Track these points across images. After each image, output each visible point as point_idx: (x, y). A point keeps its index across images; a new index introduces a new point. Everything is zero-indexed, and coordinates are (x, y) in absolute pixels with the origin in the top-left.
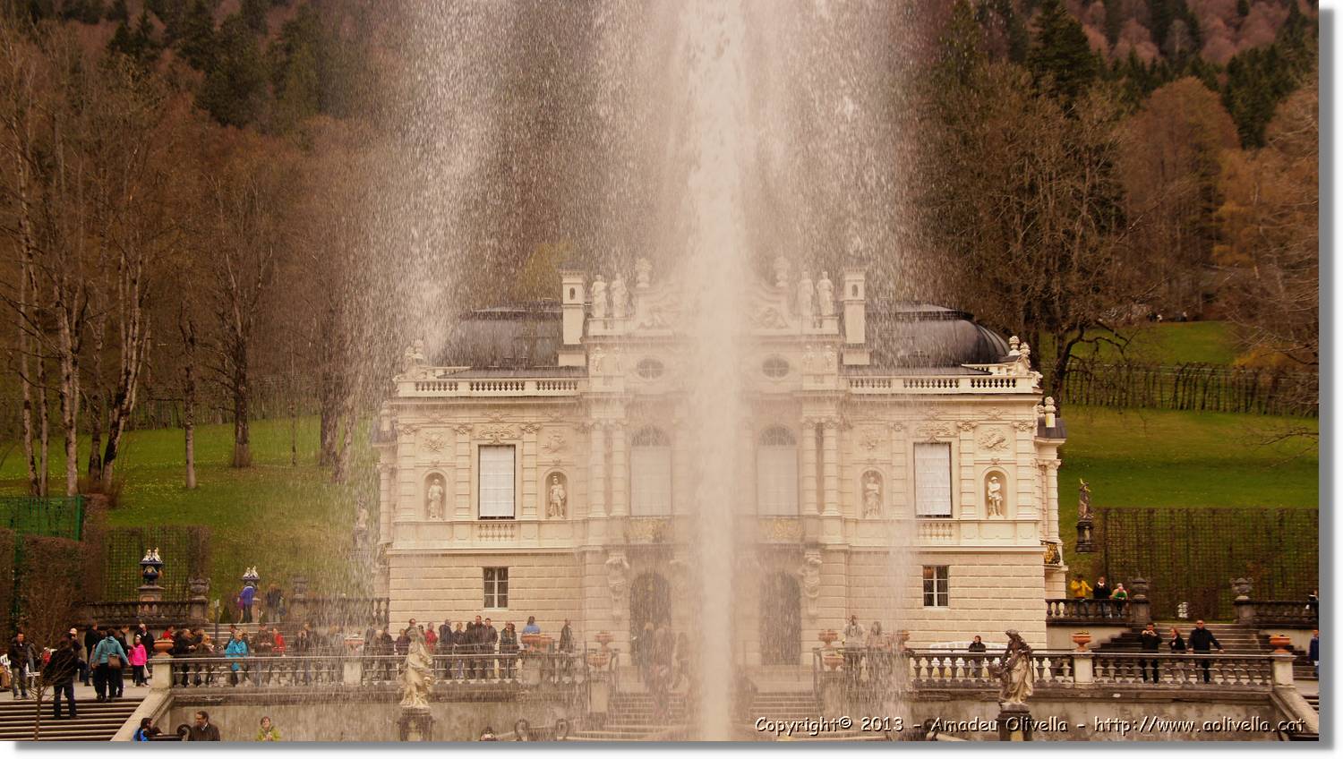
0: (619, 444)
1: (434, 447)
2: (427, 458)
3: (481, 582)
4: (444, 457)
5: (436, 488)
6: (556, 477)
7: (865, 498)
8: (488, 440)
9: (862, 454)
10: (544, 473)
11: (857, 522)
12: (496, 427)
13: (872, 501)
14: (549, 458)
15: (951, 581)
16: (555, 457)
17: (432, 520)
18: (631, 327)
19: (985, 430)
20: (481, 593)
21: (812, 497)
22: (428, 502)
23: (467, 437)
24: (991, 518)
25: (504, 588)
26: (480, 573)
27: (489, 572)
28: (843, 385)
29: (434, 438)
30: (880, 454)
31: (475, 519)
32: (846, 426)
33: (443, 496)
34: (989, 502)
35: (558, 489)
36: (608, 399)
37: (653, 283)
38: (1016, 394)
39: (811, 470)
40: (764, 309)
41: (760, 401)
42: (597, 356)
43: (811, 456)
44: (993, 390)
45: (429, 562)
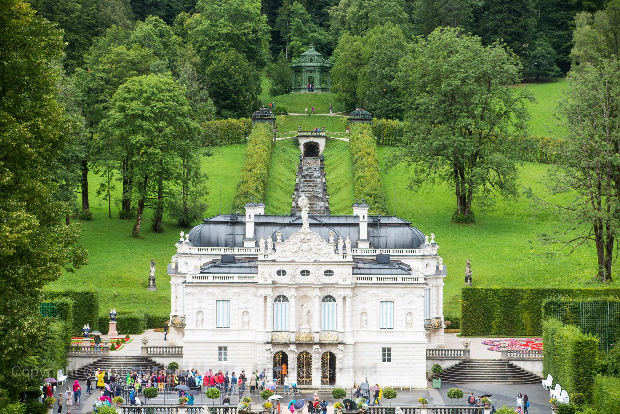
0: (270, 301)
1: (200, 301)
2: (197, 305)
3: (217, 352)
4: (203, 305)
5: (200, 317)
6: (246, 312)
7: (361, 322)
8: (220, 299)
9: (360, 306)
10: (241, 311)
11: (358, 331)
12: (223, 293)
13: (363, 323)
14: (243, 306)
15: (392, 354)
16: (245, 305)
17: (198, 329)
18: (274, 257)
19: (407, 297)
20: (217, 356)
21: (341, 324)
22: (197, 321)
23: (212, 297)
25: (226, 354)
26: (217, 349)
27: (220, 348)
28: (355, 280)
29: (199, 297)
30: (367, 306)
31: (215, 328)
32: (355, 295)
33: (203, 319)
35: (246, 317)
36: (265, 286)
37: (283, 240)
38: (418, 284)
39: (340, 314)
40: (325, 251)
41: (322, 287)
42: (261, 269)
43: (340, 308)
44: (410, 282)
45: (197, 344)
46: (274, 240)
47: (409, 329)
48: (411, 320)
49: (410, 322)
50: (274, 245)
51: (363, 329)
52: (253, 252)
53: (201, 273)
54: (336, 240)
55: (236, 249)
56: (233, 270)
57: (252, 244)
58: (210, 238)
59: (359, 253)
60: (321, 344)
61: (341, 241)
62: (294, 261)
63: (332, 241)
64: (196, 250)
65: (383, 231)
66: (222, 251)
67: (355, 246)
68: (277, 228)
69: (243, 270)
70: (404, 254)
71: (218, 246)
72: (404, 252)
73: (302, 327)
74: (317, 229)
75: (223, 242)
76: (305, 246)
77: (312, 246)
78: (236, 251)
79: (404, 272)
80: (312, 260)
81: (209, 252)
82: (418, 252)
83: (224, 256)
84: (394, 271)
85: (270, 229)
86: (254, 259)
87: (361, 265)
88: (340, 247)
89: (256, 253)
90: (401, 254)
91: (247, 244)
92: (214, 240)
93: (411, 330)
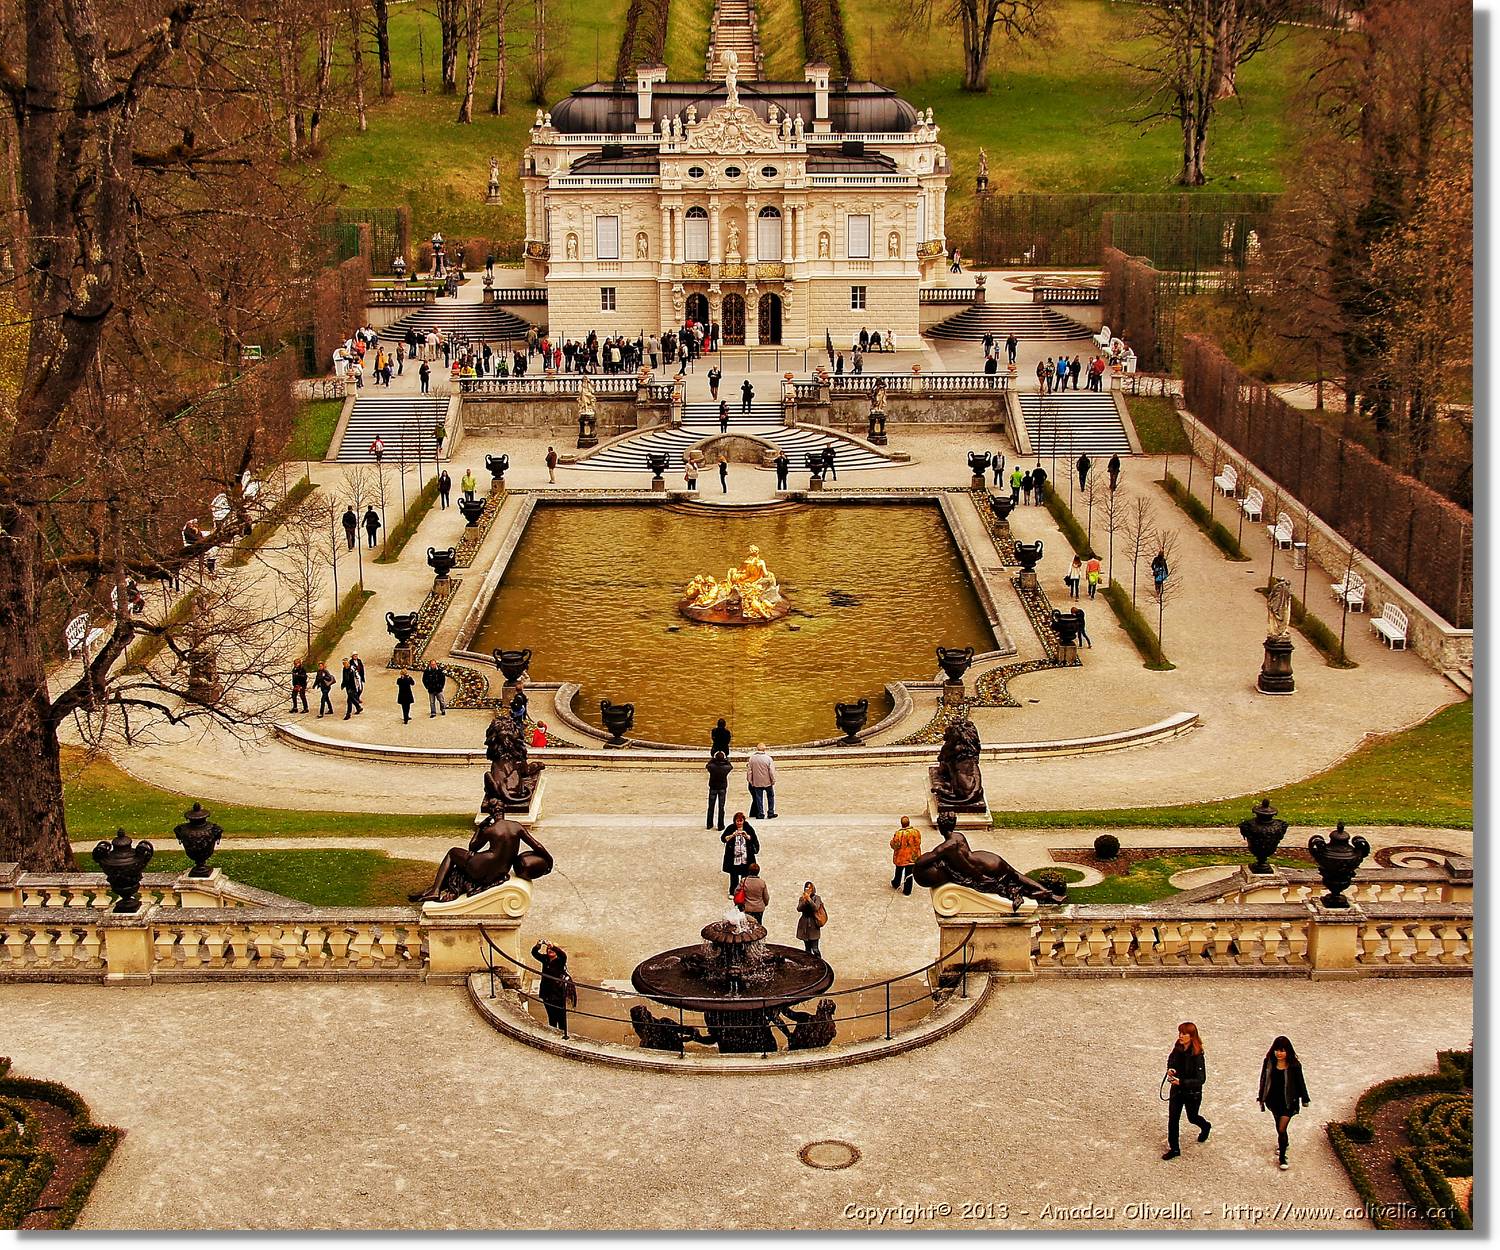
0: (679, 217)
1: (570, 217)
2: (566, 224)
3: (600, 296)
4: (576, 224)
5: (572, 242)
6: (642, 235)
7: (820, 248)
8: (601, 213)
9: (820, 223)
10: (634, 233)
11: (815, 263)
12: (606, 206)
13: (823, 249)
14: (637, 224)
15: (867, 295)
16: (641, 223)
17: (571, 260)
18: (685, 148)
19: (890, 208)
20: (600, 303)
21: (789, 250)
23: (589, 212)
24: (891, 259)
25: (613, 298)
26: (600, 290)
27: (604, 290)
28: (808, 183)
29: (570, 212)
30: (828, 222)
31: (596, 260)
32: (810, 205)
33: (577, 246)
34: (890, 249)
35: (643, 241)
36: (672, 194)
37: (697, 121)
38: (908, 187)
39: (789, 235)
40: (762, 137)
41: (760, 193)
42: (665, 167)
43: (789, 227)
44: (896, 184)
45: (570, 285)
46: (685, 120)
47: (893, 258)
48: (898, 243)
49: (895, 247)
50: (684, 128)
51: (822, 258)
52: (651, 141)
53: (571, 174)
54: (781, 119)
55: (624, 136)
56: (622, 169)
57: (649, 128)
58: (583, 119)
59: (815, 141)
60: (760, 283)
61: (788, 120)
62: (715, 153)
63: (774, 122)
64: (562, 139)
65: (853, 105)
66: (603, 140)
67: (809, 128)
68: (686, 102)
69: (637, 169)
70: (886, 141)
71: (596, 132)
72: (886, 138)
73: (729, 256)
74: (751, 103)
75: (604, 126)
76: (733, 130)
77: (744, 130)
78: (625, 140)
79: (885, 169)
80: (744, 152)
81: (583, 141)
82: (908, 138)
83: (606, 148)
84: (871, 168)
85: (676, 104)
86: (654, 151)
87: (820, 159)
88: (787, 130)
89: (656, 142)
90: (881, 141)
91: (640, 128)
92: (589, 122)
93: (896, 258)
